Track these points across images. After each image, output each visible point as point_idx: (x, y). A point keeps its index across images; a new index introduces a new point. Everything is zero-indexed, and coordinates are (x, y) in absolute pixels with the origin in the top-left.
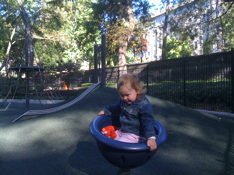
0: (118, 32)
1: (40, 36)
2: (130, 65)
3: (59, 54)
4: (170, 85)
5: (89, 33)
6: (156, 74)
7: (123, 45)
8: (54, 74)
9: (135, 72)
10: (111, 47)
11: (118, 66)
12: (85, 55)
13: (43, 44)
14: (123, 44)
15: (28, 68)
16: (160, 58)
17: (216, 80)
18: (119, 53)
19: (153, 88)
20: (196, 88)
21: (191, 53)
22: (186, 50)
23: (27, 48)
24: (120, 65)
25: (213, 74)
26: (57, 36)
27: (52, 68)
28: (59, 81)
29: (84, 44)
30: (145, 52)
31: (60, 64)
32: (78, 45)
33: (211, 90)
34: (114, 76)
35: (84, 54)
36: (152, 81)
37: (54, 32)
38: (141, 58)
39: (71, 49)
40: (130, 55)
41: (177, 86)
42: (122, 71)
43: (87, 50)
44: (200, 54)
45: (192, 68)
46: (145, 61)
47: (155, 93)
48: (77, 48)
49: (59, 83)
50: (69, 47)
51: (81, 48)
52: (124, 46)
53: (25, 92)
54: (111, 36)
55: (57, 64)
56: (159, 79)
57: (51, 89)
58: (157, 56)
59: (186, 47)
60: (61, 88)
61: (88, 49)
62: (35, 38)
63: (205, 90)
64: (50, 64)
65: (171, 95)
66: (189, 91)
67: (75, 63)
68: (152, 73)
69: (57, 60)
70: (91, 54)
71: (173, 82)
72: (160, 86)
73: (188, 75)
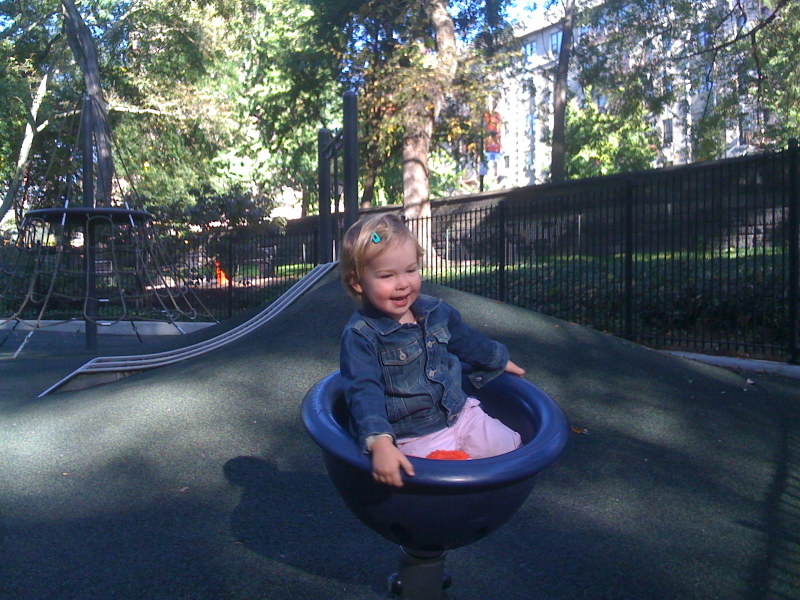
0: (401, 89)
1: (133, 103)
2: (444, 202)
3: (198, 166)
4: (577, 270)
5: (302, 92)
6: (530, 231)
7: (418, 133)
8: (180, 234)
9: (458, 224)
10: (378, 138)
11: (400, 204)
12: (289, 168)
13: (144, 132)
14: (419, 130)
15: (93, 213)
16: (544, 177)
17: (737, 252)
18: (406, 158)
19: (522, 280)
20: (669, 278)
21: (651, 159)
22: (632, 149)
23: (88, 143)
24: (407, 202)
25: (726, 232)
26: (191, 102)
27: (175, 212)
28: (200, 259)
29: (285, 131)
30: (493, 157)
31: (201, 200)
32: (262, 132)
33: (720, 285)
35: (283, 166)
36: (516, 256)
37: (182, 90)
38: (481, 178)
39: (238, 148)
40: (443, 165)
41: (604, 273)
42: (415, 222)
43: (293, 149)
44: (684, 163)
45: (655, 210)
46: (493, 186)
47: (528, 296)
48: (260, 145)
49: (200, 264)
50: (232, 142)
51: (272, 144)
52: (423, 134)
53: (84, 295)
54: (376, 103)
55: (193, 200)
56: (541, 249)
57: (173, 285)
58: (534, 170)
59: (634, 138)
60: (205, 280)
61: (296, 147)
62: (116, 109)
63: (700, 286)
64: (169, 199)
65: (581, 302)
66: (644, 288)
67: (254, 195)
68: (517, 227)
69: (192, 184)
70: (308, 164)
71: (590, 259)
72: (546, 273)
73: (640, 234)
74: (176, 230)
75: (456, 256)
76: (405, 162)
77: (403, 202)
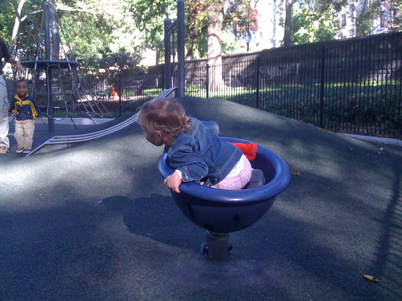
1: (69, 6)
2: (228, 57)
3: (103, 38)
4: (296, 92)
6: (272, 72)
7: (215, 20)
8: (94, 73)
9: (236, 68)
10: (195, 23)
11: (206, 58)
12: (149, 39)
13: (75, 21)
15: (50, 63)
16: (280, 44)
17: (377, 83)
18: (209, 34)
20: (342, 96)
21: (335, 34)
22: (326, 29)
23: (47, 27)
24: (210, 57)
25: (372, 72)
26: (99, 5)
27: (91, 62)
28: (105, 86)
29: (147, 19)
30: (254, 33)
31: (104, 56)
32: (135, 21)
33: (368, 99)
34: (199, 75)
35: (146, 38)
36: (265, 85)
38: (248, 44)
39: (123, 28)
40: (228, 37)
41: (309, 94)
42: (214, 67)
43: (151, 29)
44: (352, 37)
45: (337, 61)
46: (254, 49)
47: (270, 105)
48: (134, 27)
49: (105, 89)
50: (120, 26)
51: (141, 26)
52: (218, 21)
53: (47, 104)
54: (194, 5)
55: (100, 56)
56: (277, 81)
57: (91, 99)
58: (275, 40)
59: (327, 24)
60: (107, 97)
61: (153, 28)
62: (61, 9)
63: (358, 100)
64: (89, 55)
65: (298, 109)
66: (329, 101)
67: (131, 53)
68: (265, 70)
69: (100, 47)
70: (159, 37)
71: (303, 86)
72: (280, 93)
73: (328, 74)
74: (93, 71)
75: (234, 85)
76: (208, 36)
77: (208, 57)
